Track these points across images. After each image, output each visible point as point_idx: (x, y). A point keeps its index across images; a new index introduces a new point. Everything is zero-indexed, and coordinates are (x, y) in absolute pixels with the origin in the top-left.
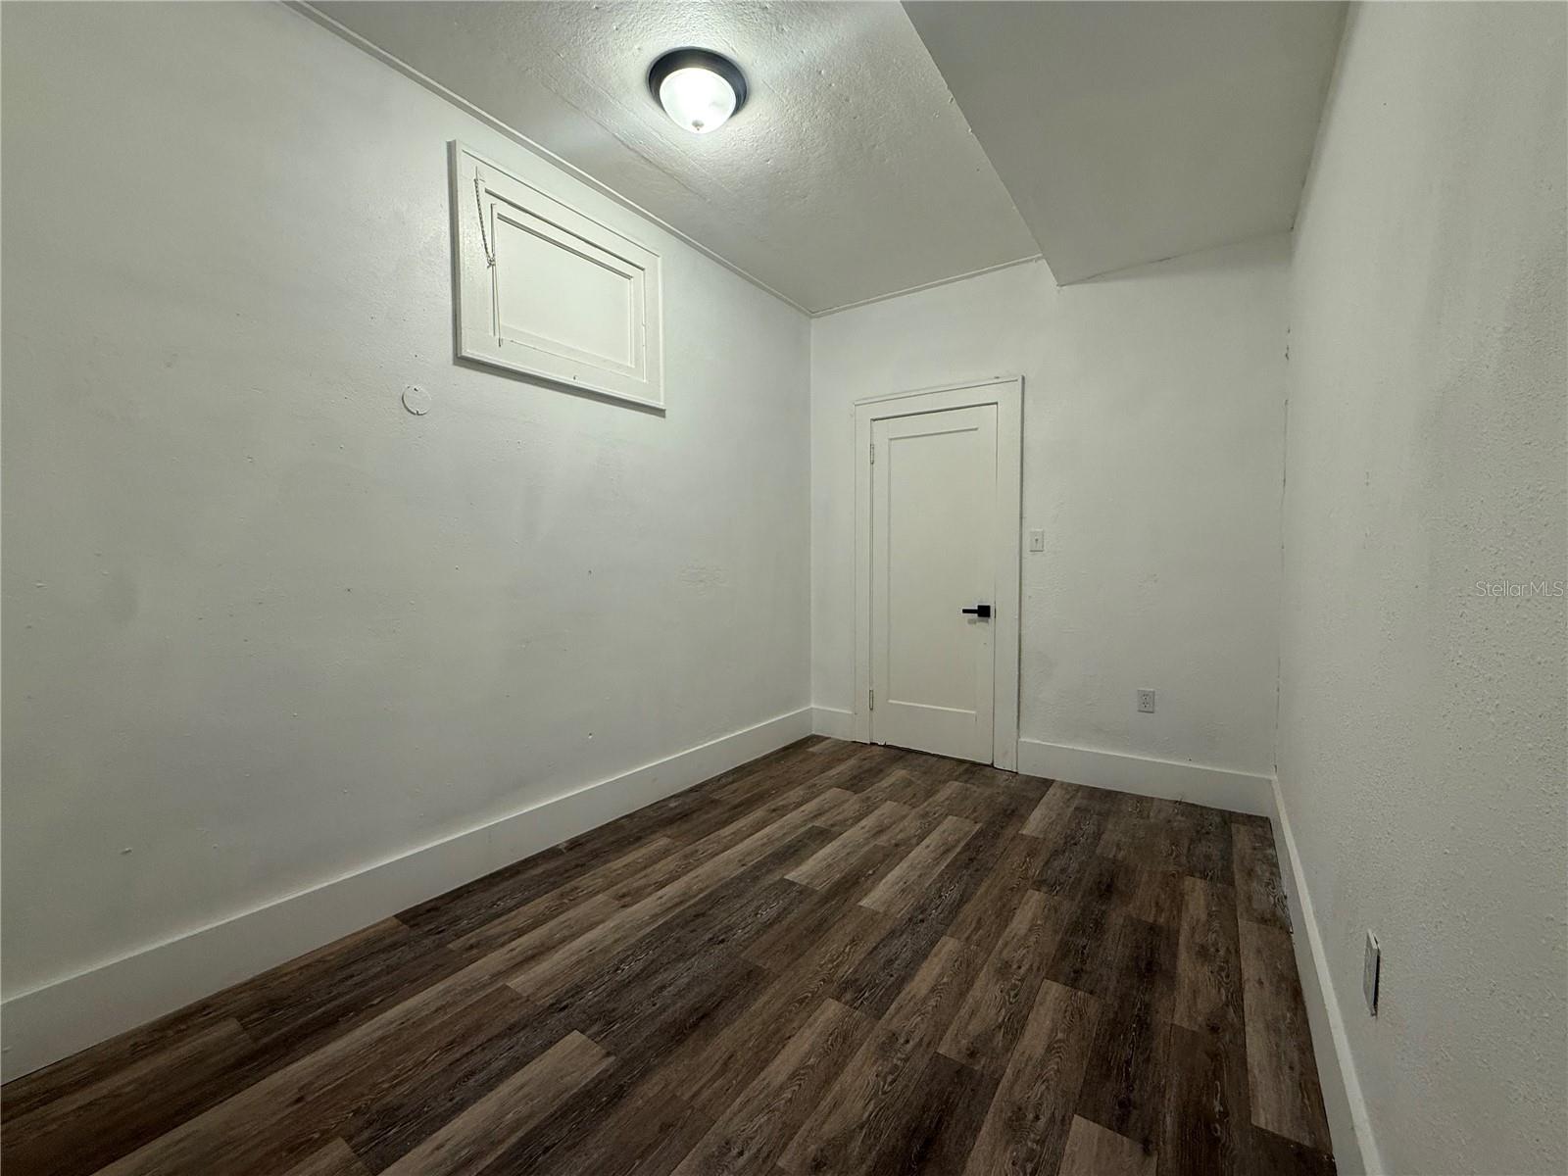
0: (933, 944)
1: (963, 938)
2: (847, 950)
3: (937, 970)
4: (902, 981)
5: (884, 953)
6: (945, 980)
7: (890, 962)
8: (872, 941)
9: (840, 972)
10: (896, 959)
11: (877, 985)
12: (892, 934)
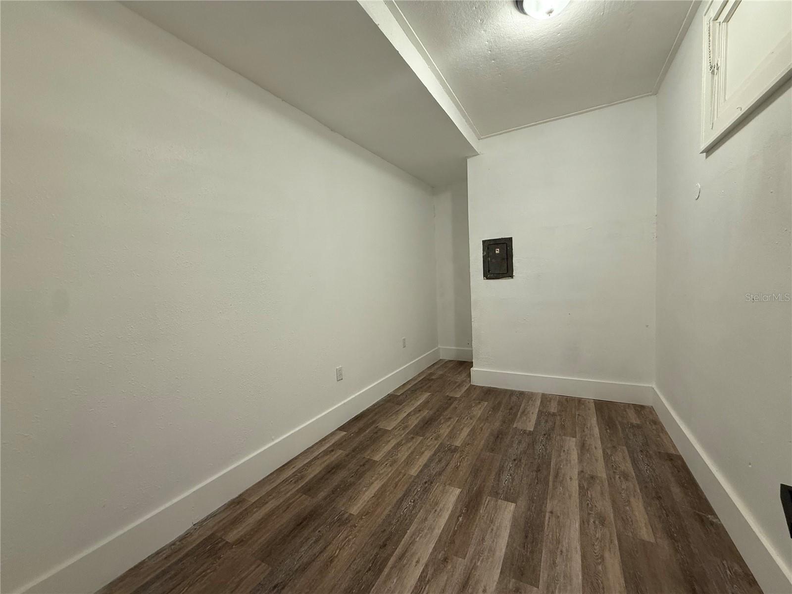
0: (421, 471)
1: (407, 475)
2: (459, 464)
3: (420, 460)
4: (434, 454)
5: (443, 464)
6: (417, 457)
7: (440, 461)
8: (449, 469)
9: (458, 455)
10: (437, 462)
11: (443, 452)
12: (440, 474)
